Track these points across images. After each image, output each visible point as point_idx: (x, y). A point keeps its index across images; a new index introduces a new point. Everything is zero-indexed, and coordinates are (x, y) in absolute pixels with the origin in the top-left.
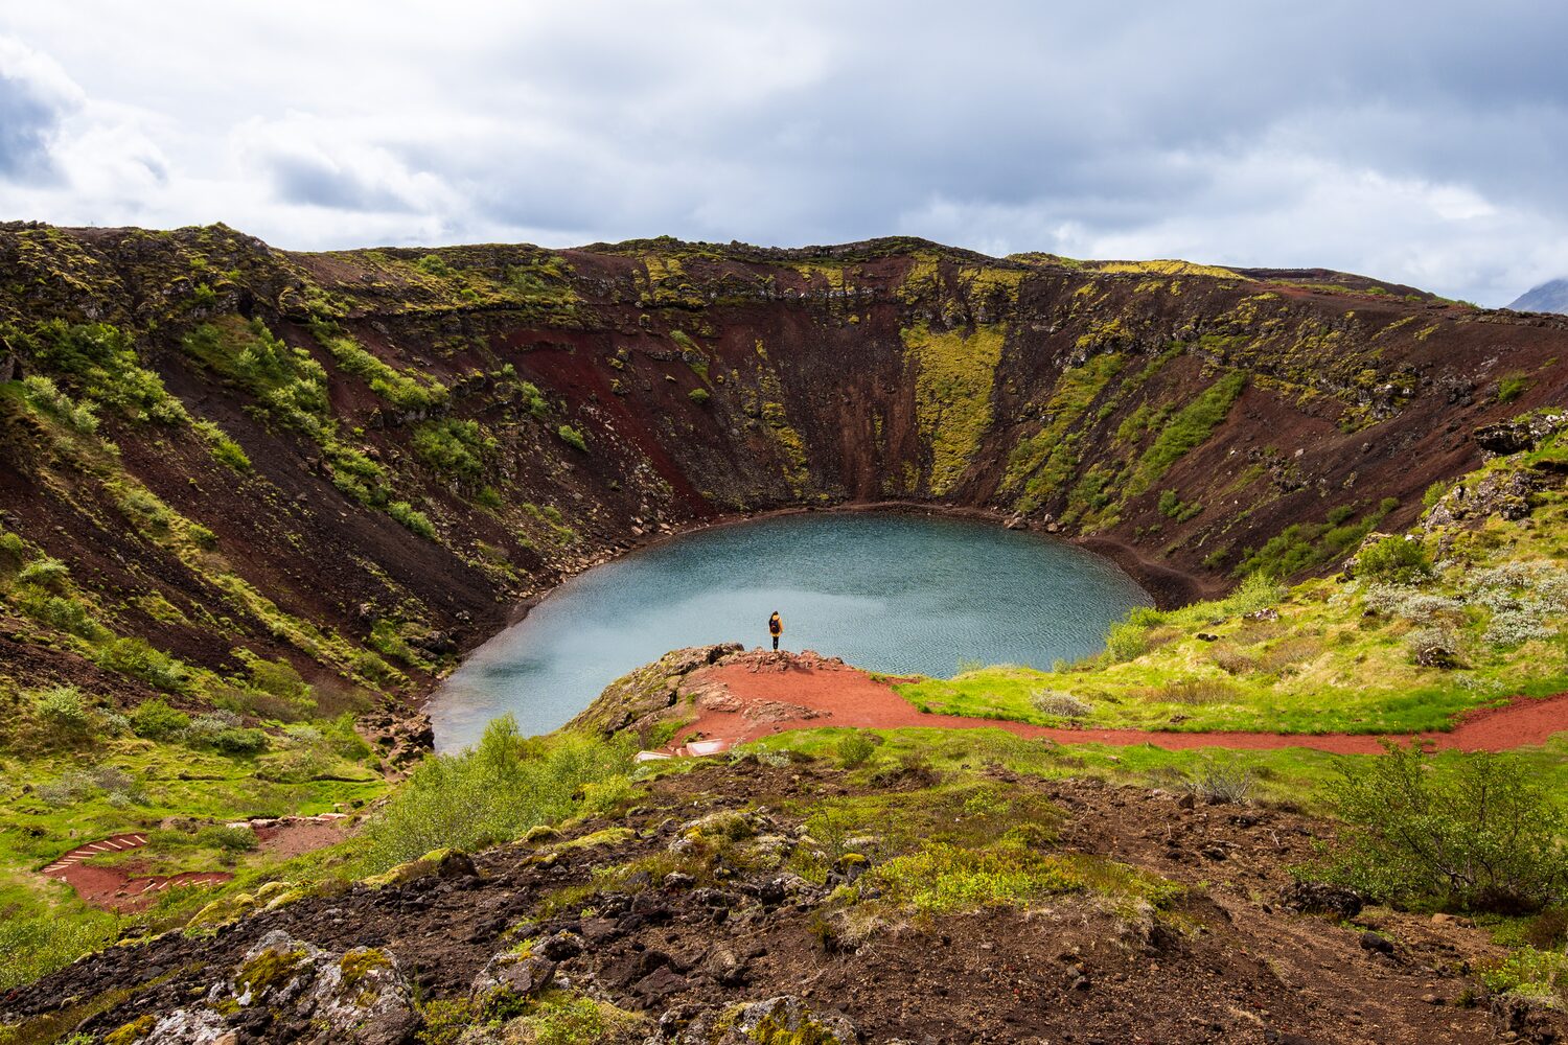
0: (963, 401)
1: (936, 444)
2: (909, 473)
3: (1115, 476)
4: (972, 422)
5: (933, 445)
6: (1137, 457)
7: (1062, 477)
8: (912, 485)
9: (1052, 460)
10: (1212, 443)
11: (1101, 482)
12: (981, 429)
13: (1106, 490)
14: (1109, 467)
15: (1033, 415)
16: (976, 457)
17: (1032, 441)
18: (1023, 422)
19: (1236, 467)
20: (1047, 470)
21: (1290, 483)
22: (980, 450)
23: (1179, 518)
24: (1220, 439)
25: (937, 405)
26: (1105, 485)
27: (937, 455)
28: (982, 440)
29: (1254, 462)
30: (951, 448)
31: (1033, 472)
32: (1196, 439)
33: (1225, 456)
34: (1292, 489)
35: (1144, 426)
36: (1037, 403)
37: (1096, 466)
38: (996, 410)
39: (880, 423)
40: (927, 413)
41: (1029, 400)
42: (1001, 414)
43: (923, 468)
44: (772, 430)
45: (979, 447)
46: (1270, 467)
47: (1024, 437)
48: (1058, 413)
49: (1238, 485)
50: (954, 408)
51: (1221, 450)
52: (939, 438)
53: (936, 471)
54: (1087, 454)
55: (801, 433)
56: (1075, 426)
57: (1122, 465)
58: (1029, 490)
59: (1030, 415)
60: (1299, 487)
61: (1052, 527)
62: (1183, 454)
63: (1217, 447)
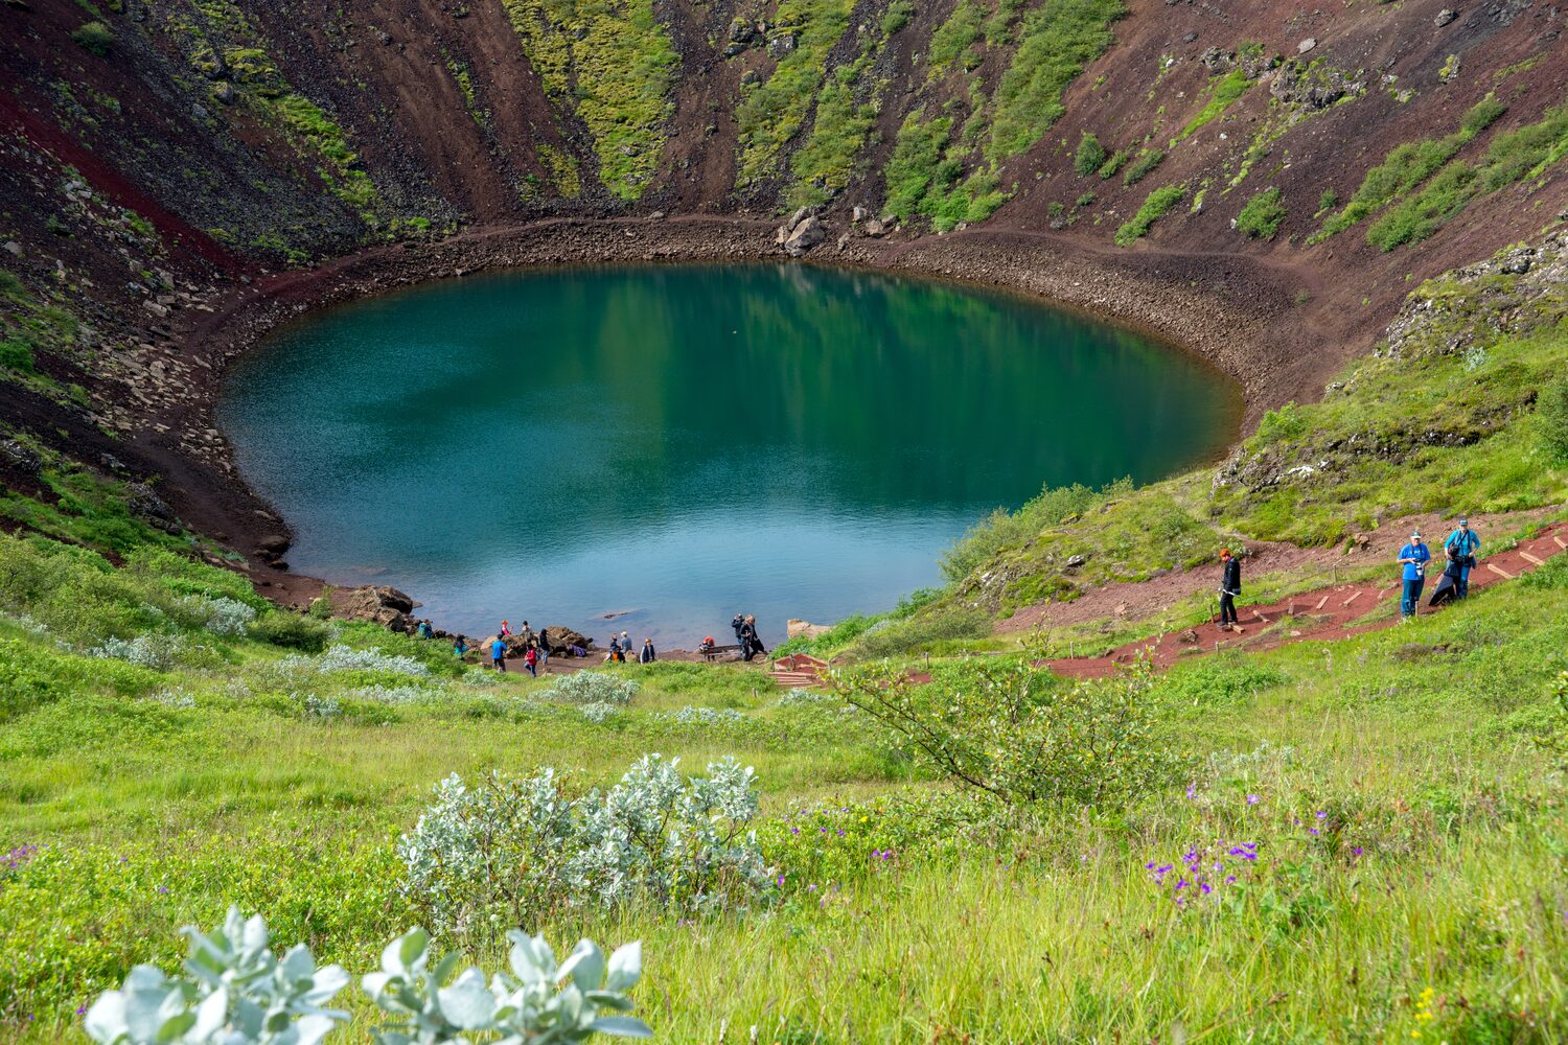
0: (606, 24)
1: (585, 108)
2: (557, 166)
3: (957, 127)
4: (637, 64)
5: (580, 112)
6: (988, 91)
7: (856, 141)
8: (570, 188)
9: (824, 114)
10: (1124, 51)
11: (936, 141)
12: (662, 73)
13: (950, 153)
14: (940, 112)
15: (751, 38)
16: (674, 124)
17: (769, 85)
18: (737, 52)
19: (1191, 84)
20: (818, 132)
21: (1324, 92)
22: (677, 111)
23: (1127, 175)
24: (1136, 43)
25: (559, 35)
26: (943, 146)
27: (596, 128)
28: (670, 92)
29: (1218, 72)
30: (615, 113)
31: (796, 137)
32: (1092, 50)
33: (1155, 71)
34: (1330, 100)
35: (980, 38)
36: (753, 18)
37: (913, 115)
38: (676, 35)
39: (464, 76)
40: (545, 49)
41: (733, 12)
42: (688, 44)
43: (578, 154)
44: (264, 101)
45: (670, 106)
46: (1257, 76)
47: (750, 80)
48: (800, 33)
49: (1209, 112)
50: (594, 37)
51: (1144, 62)
52: (588, 97)
53: (604, 158)
54: (886, 97)
55: (324, 105)
56: (845, 48)
57: (963, 108)
58: (799, 170)
59: (748, 39)
60: (1341, 94)
61: (873, 227)
62: (1074, 75)
63: (1134, 58)
